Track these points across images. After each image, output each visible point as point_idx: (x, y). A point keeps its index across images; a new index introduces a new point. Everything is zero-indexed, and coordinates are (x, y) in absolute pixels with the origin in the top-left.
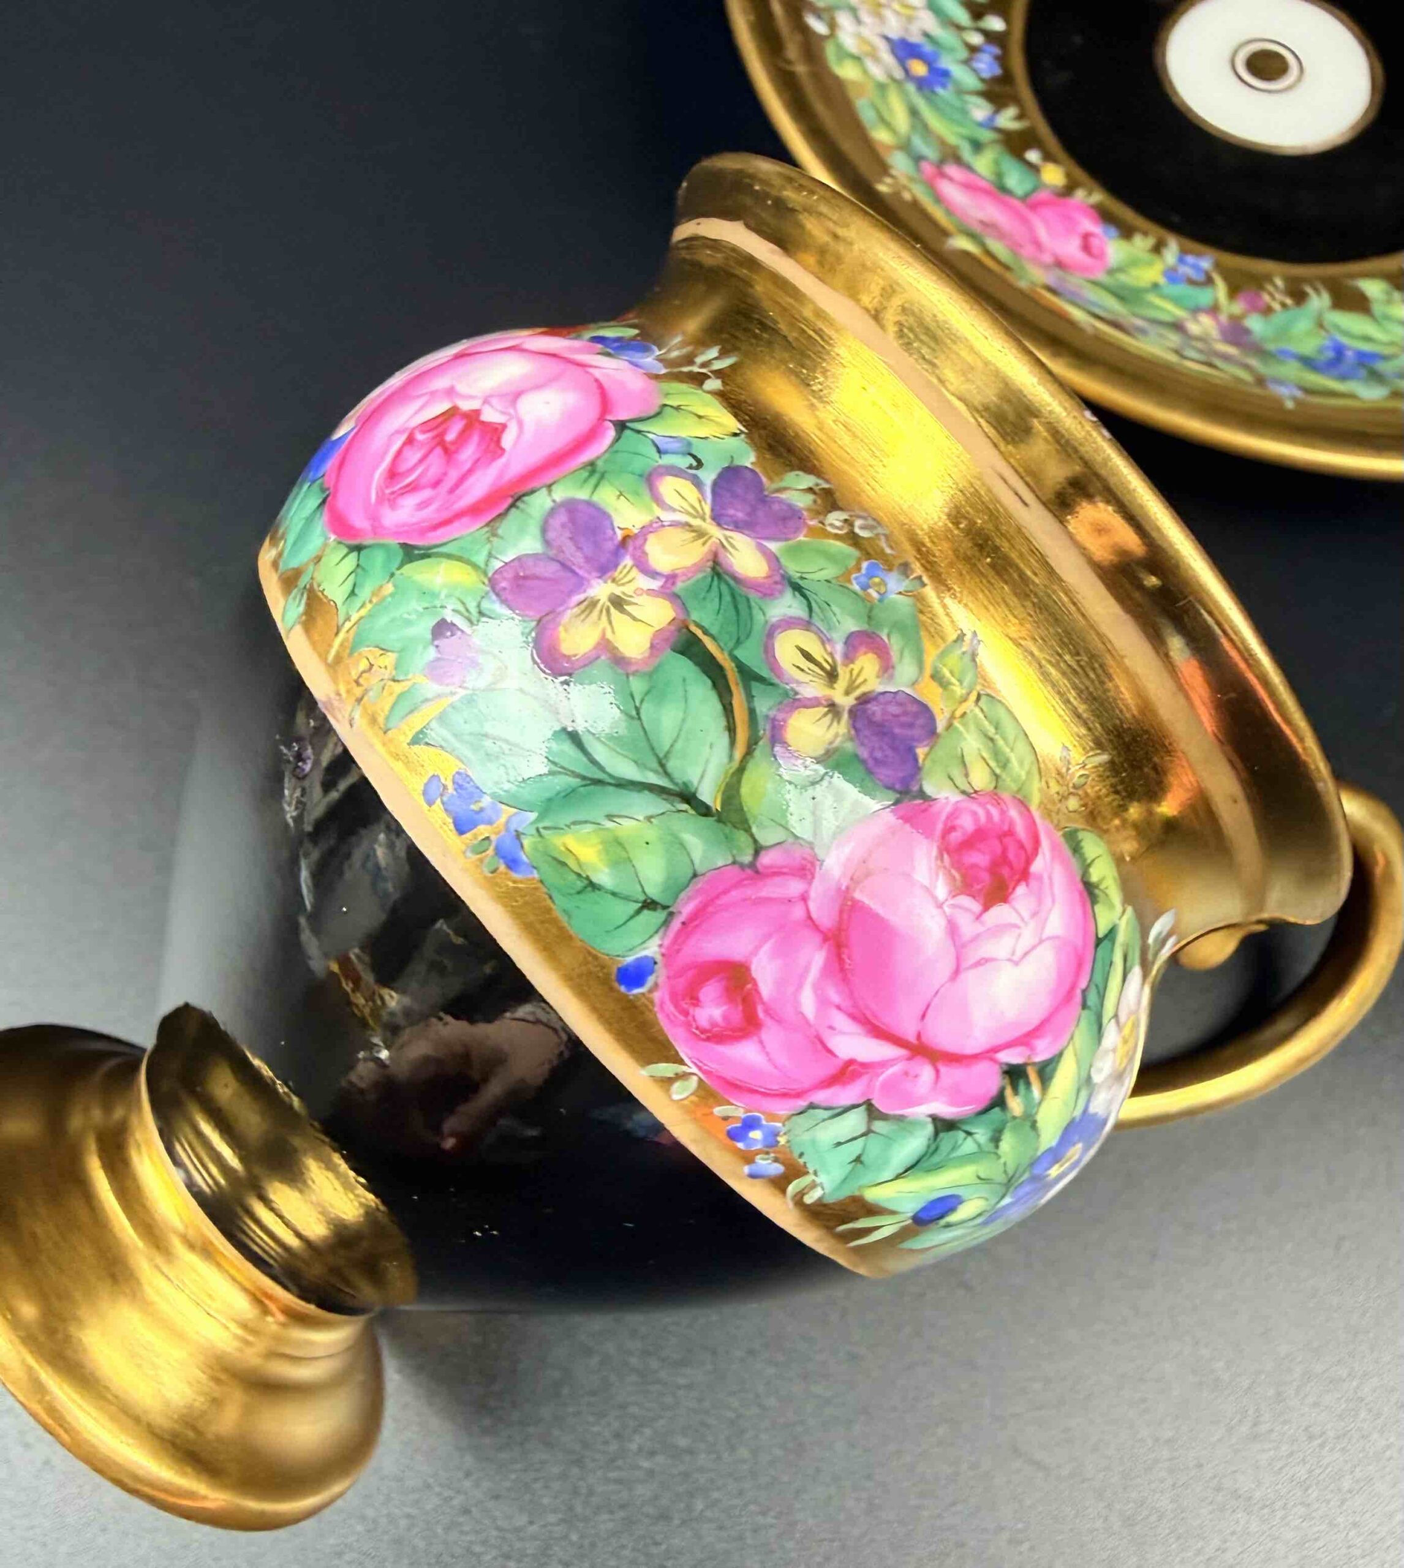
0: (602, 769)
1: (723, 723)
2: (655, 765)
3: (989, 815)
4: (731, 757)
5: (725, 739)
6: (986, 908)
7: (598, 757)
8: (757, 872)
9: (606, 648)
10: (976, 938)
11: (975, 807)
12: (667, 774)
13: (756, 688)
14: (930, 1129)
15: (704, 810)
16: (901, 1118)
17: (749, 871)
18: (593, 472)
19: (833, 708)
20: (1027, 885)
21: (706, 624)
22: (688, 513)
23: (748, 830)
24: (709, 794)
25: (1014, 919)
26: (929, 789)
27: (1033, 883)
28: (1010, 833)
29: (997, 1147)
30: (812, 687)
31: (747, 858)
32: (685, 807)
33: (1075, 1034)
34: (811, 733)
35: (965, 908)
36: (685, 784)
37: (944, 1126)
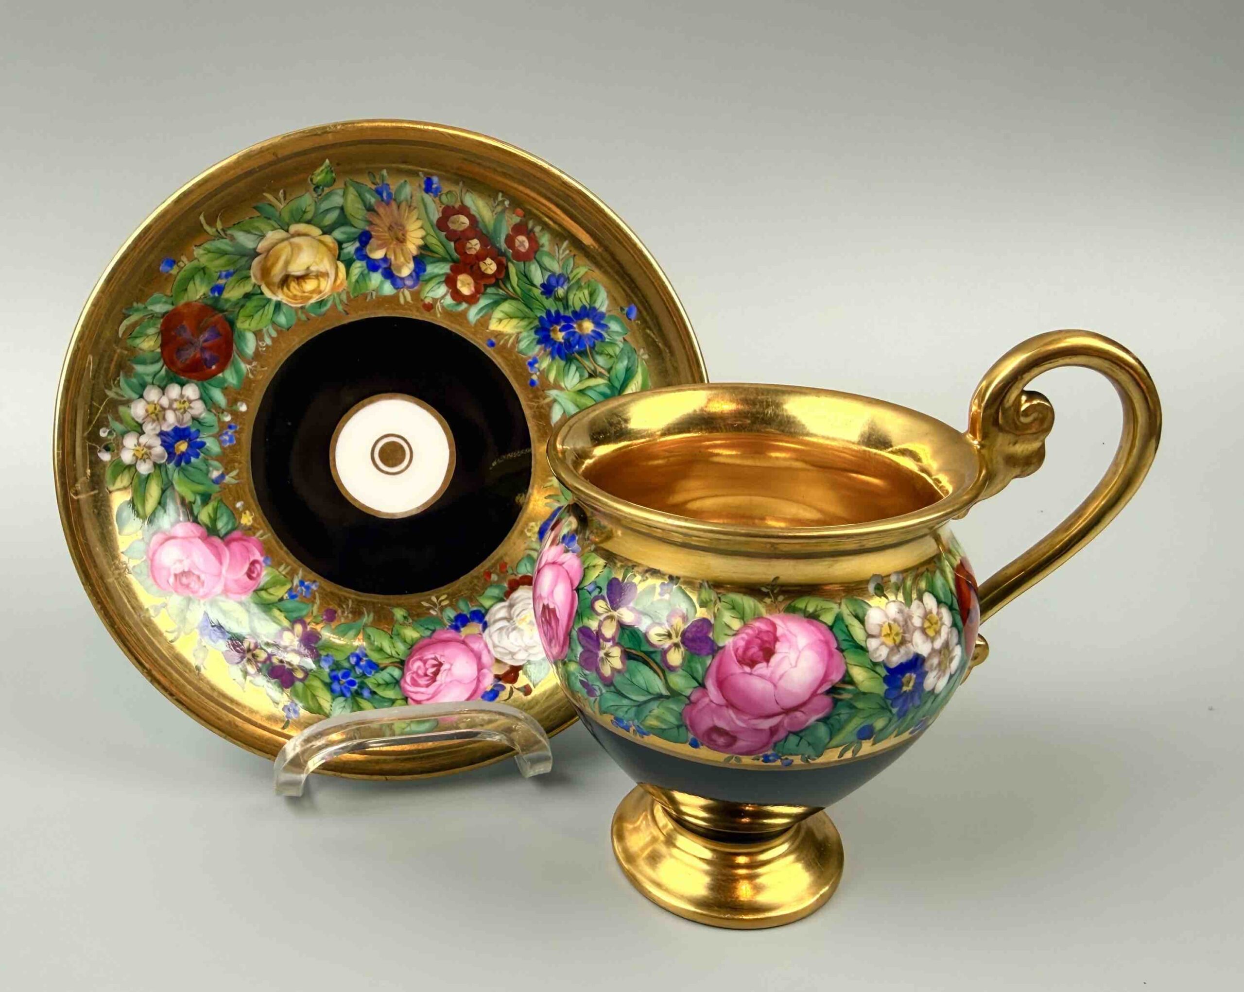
0: (638, 701)
1: (652, 672)
2: (647, 693)
3: (747, 634)
4: (661, 679)
5: (656, 676)
6: (768, 662)
7: (635, 699)
8: (693, 703)
9: (614, 670)
10: (772, 673)
11: (741, 636)
12: (652, 694)
13: (654, 656)
15: (667, 697)
17: (691, 704)
18: (580, 615)
19: (676, 645)
20: (780, 642)
21: (629, 646)
22: (606, 612)
23: (680, 694)
24: (665, 692)
25: (781, 656)
26: (721, 644)
28: (760, 631)
29: (857, 708)
30: (667, 644)
31: (687, 701)
32: (663, 699)
33: (848, 661)
34: (675, 658)
35: (761, 668)
36: (658, 694)
37: (825, 720)
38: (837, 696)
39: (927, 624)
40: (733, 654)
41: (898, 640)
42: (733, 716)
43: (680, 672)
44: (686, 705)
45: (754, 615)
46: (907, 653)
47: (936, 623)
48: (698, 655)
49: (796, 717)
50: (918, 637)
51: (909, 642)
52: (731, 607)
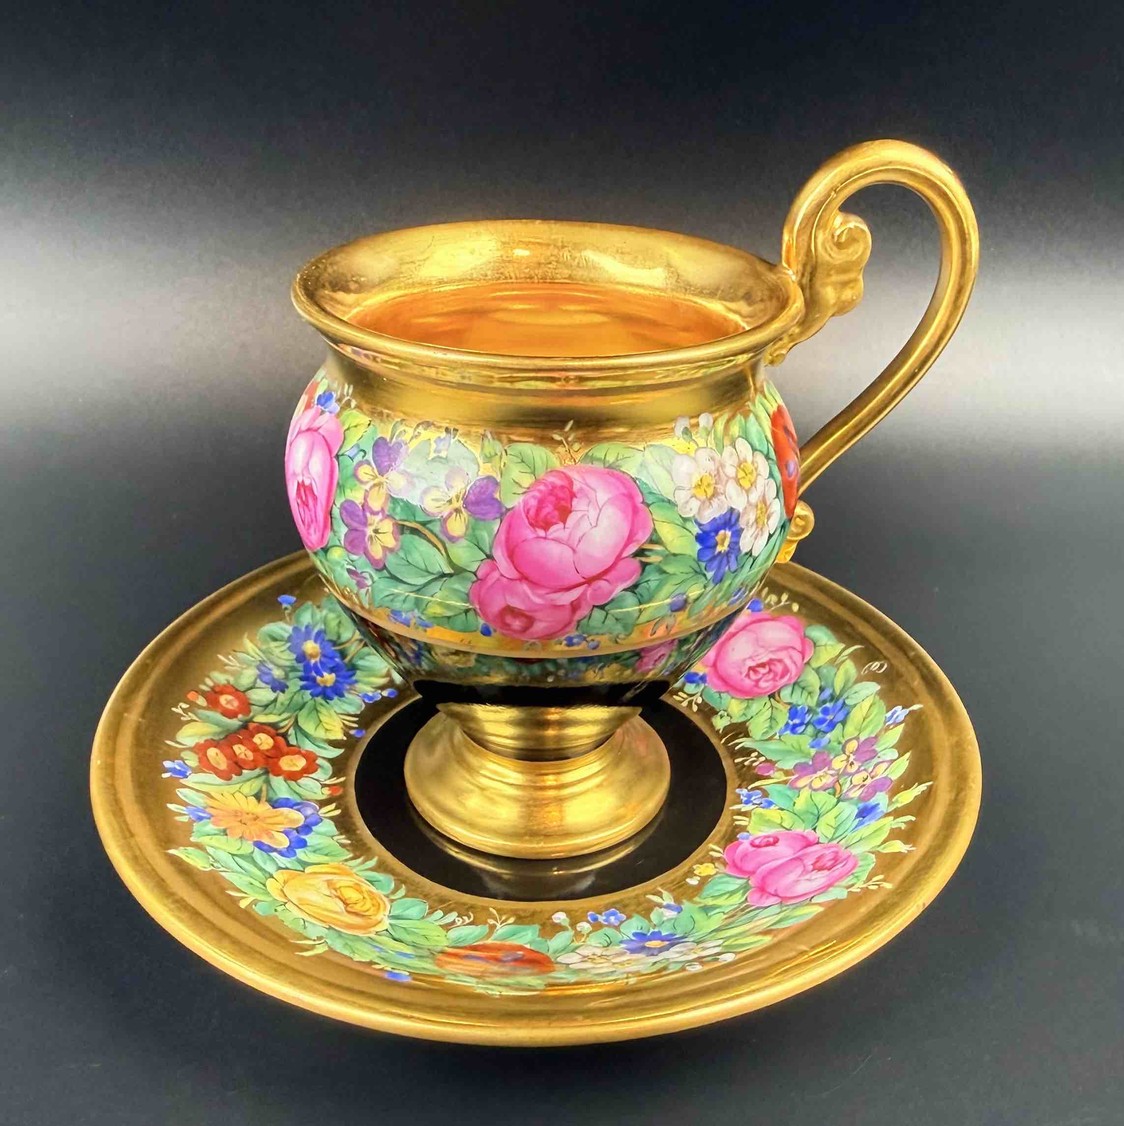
0: (416, 585)
1: (430, 545)
2: (426, 574)
3: (540, 491)
4: (441, 554)
5: (435, 550)
6: (564, 522)
7: (413, 583)
8: (481, 580)
9: (385, 549)
10: (570, 534)
11: (531, 494)
12: (433, 574)
13: (429, 526)
14: (629, 594)
15: (450, 575)
16: (612, 600)
17: (479, 582)
18: (340, 487)
19: (457, 511)
20: (576, 497)
21: (402, 518)
22: (373, 479)
23: (466, 571)
24: (448, 570)
25: (579, 514)
26: (509, 506)
27: (578, 496)
28: (554, 487)
29: (668, 573)
30: (446, 510)
31: (475, 579)
32: (445, 579)
33: (655, 517)
34: (457, 526)
35: (556, 530)
36: (439, 572)
37: (633, 589)
38: (644, 559)
39: (741, 474)
40: (524, 516)
41: (710, 492)
42: (528, 591)
43: (464, 542)
44: (473, 582)
45: (547, 468)
46: (720, 507)
47: (751, 473)
48: (484, 520)
49: (600, 588)
50: (731, 489)
51: (722, 494)
52: (520, 461)
